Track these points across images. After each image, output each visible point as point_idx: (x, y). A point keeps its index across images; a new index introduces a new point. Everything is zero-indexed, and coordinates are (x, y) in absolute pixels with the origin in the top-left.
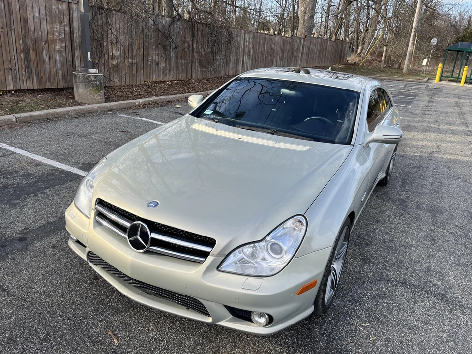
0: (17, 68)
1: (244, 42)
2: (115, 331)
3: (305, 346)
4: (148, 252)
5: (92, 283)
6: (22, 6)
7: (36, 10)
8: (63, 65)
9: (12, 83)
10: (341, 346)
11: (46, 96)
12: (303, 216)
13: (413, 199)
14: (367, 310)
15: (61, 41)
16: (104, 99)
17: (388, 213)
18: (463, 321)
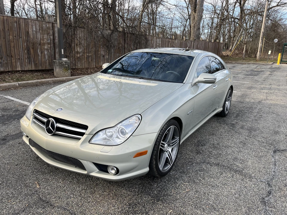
0: (23, 58)
1: (156, 44)
2: (40, 182)
3: (145, 192)
4: (55, 135)
5: (34, 160)
6: (26, 25)
7: (34, 27)
8: (49, 57)
9: (19, 67)
10: (167, 193)
11: (39, 74)
12: (140, 115)
13: (240, 123)
14: (189, 177)
15: (48, 44)
16: (70, 75)
17: (221, 130)
18: (249, 185)
